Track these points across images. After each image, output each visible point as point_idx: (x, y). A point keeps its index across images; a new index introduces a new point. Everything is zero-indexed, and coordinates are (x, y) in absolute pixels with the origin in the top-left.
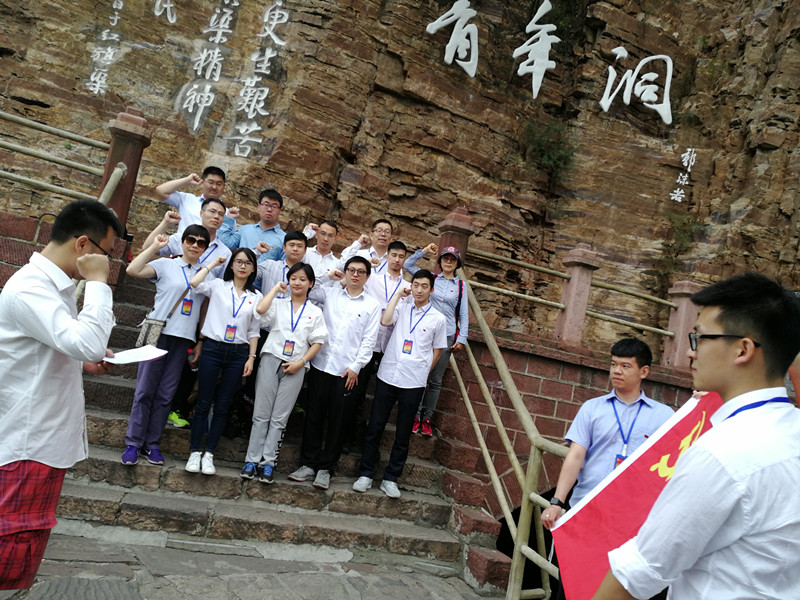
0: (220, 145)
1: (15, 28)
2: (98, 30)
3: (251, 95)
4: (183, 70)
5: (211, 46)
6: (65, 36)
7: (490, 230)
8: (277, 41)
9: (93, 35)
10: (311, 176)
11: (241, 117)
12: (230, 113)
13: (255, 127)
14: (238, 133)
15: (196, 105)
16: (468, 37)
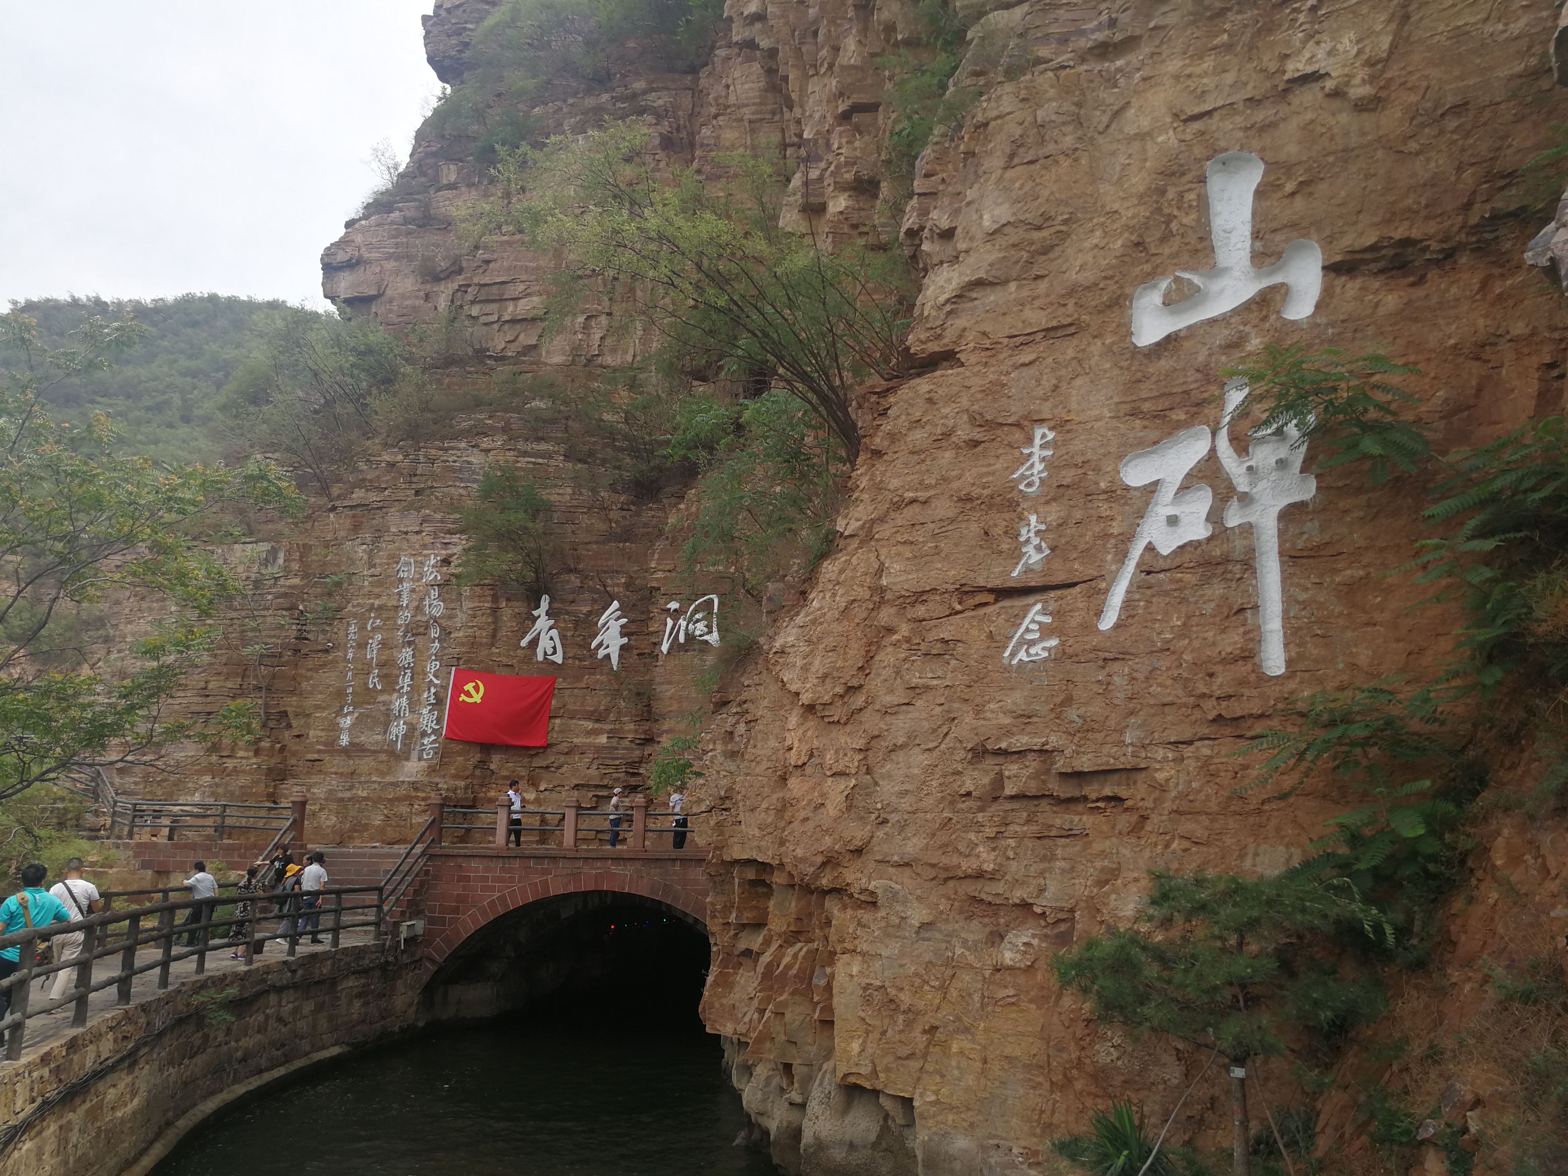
0: (414, 755)
1: (302, 722)
2: (342, 708)
3: (427, 719)
4: (388, 716)
5: (401, 696)
6: (326, 718)
7: (596, 762)
8: (436, 681)
9: (339, 713)
10: (469, 760)
11: (424, 734)
12: (417, 733)
13: (433, 737)
14: (423, 744)
15: (397, 736)
16: (551, 639)
